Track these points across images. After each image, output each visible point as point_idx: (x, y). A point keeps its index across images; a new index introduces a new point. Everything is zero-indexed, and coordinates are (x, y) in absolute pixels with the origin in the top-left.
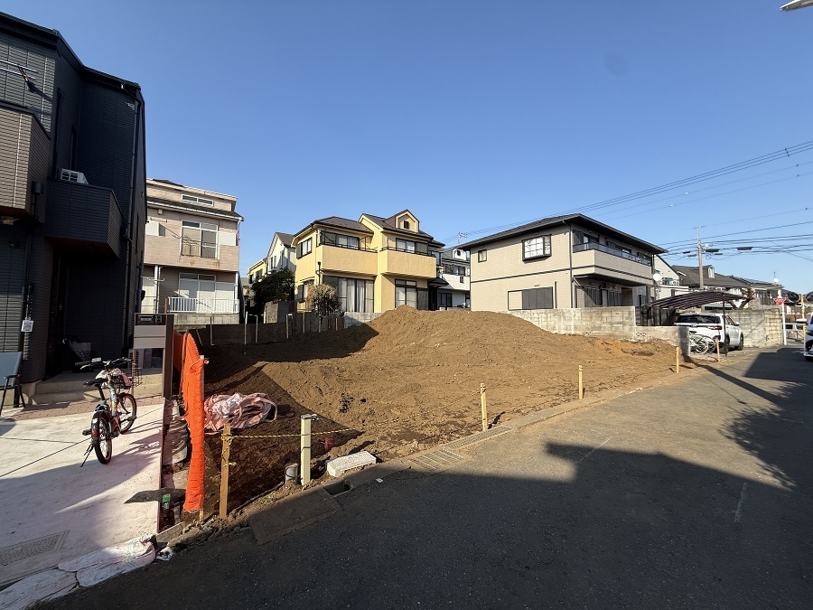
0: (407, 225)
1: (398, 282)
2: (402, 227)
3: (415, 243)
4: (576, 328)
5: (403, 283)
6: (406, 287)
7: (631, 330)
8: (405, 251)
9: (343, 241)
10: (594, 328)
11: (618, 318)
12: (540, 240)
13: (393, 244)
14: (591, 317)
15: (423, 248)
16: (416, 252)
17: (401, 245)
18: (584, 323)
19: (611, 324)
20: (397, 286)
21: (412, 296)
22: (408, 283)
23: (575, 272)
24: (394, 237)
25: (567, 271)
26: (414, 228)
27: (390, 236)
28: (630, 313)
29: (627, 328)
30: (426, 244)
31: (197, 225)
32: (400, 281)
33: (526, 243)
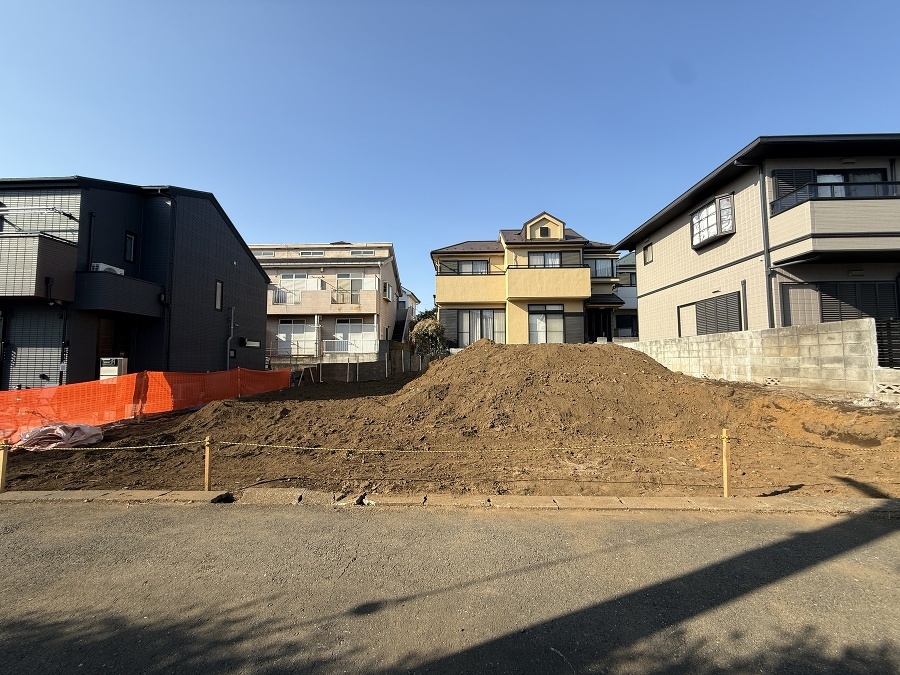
0: (545, 232)
1: (533, 308)
2: (538, 235)
3: (560, 253)
4: (754, 370)
5: (542, 308)
6: (547, 313)
7: (863, 377)
8: (545, 266)
9: (467, 268)
10: (786, 371)
11: (832, 350)
12: (712, 209)
13: (523, 260)
14: (780, 348)
15: (576, 258)
16: (561, 266)
17: (537, 260)
18: (768, 361)
19: (819, 361)
20: (531, 313)
21: (557, 324)
22: (549, 308)
23: (776, 256)
24: (526, 252)
25: (760, 258)
26: (557, 234)
27: (518, 251)
28: (859, 336)
29: (853, 373)
30: (579, 251)
31: (348, 276)
32: (537, 307)
33: (695, 220)
